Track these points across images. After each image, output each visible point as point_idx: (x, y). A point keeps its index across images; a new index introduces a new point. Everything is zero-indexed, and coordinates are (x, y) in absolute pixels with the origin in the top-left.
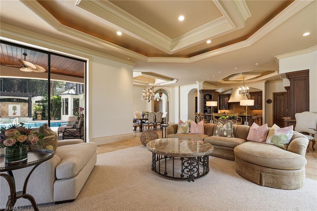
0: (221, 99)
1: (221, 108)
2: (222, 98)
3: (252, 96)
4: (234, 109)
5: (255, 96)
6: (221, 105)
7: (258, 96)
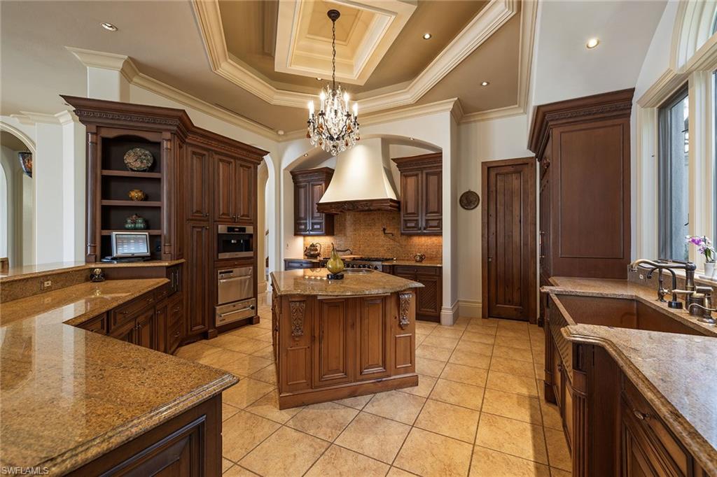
0: (302, 191)
1: (303, 227)
2: (305, 186)
3: (406, 176)
4: (349, 230)
5: (417, 175)
6: (302, 215)
7: (427, 174)
